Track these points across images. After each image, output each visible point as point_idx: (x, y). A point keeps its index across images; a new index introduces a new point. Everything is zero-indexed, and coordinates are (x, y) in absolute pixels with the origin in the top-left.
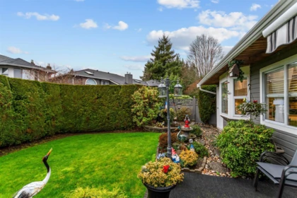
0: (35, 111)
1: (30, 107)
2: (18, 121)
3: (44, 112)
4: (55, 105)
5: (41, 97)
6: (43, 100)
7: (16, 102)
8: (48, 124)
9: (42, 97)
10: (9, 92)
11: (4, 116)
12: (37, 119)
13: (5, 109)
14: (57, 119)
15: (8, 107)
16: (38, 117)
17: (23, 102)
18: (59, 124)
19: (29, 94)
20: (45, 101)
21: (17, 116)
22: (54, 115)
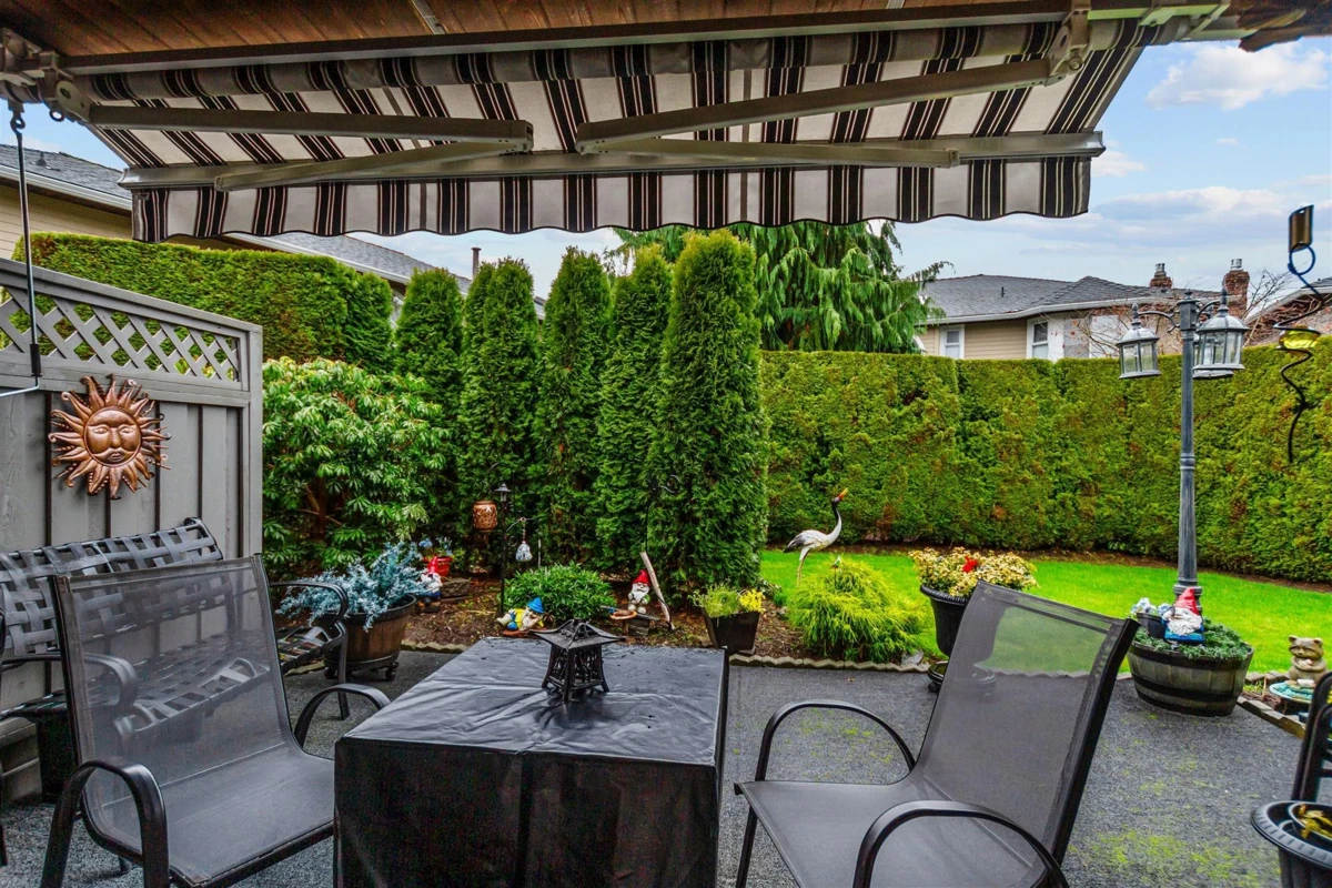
0: (1019, 456)
1: (1006, 441)
2: (969, 479)
3: (1051, 460)
4: (1096, 441)
5: (1043, 411)
6: (1051, 423)
7: (969, 425)
8: (1063, 504)
9: (1047, 410)
10: (953, 401)
11: (938, 461)
12: (1025, 481)
13: (938, 442)
14: (1099, 492)
15: (947, 439)
16: (1027, 474)
17: (985, 429)
18: (1107, 511)
19: (1004, 404)
20: (1058, 425)
21: (967, 465)
22: (1086, 475)
